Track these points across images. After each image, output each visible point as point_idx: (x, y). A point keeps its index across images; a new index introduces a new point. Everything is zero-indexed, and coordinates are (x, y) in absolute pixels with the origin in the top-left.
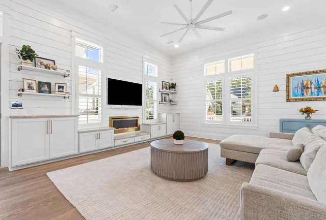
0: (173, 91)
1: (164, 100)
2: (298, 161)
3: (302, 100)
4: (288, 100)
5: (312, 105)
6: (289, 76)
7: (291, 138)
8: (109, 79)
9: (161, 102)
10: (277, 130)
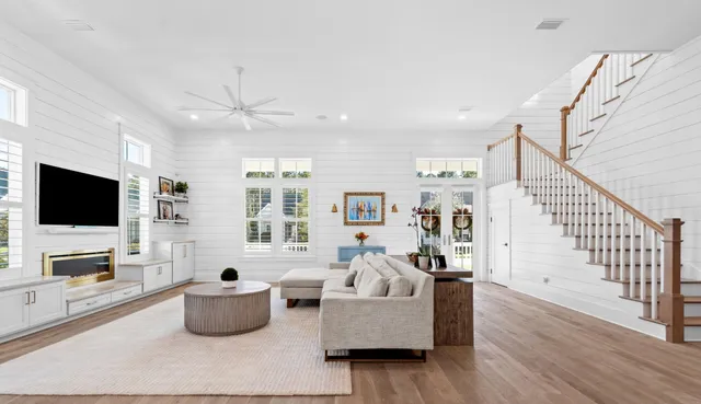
0: (181, 198)
1: (162, 215)
2: (352, 285)
3: (357, 224)
4: (346, 223)
5: (365, 230)
6: (347, 194)
7: (347, 267)
8: (41, 165)
9: (157, 220)
10: (335, 260)
